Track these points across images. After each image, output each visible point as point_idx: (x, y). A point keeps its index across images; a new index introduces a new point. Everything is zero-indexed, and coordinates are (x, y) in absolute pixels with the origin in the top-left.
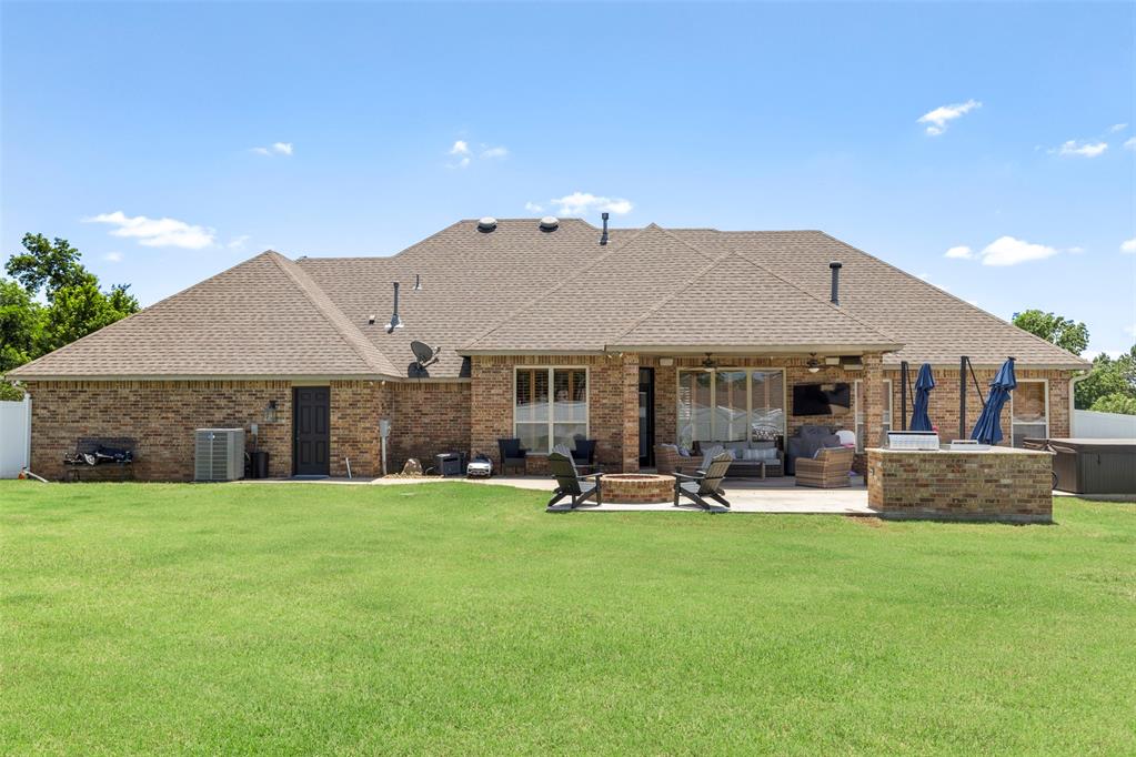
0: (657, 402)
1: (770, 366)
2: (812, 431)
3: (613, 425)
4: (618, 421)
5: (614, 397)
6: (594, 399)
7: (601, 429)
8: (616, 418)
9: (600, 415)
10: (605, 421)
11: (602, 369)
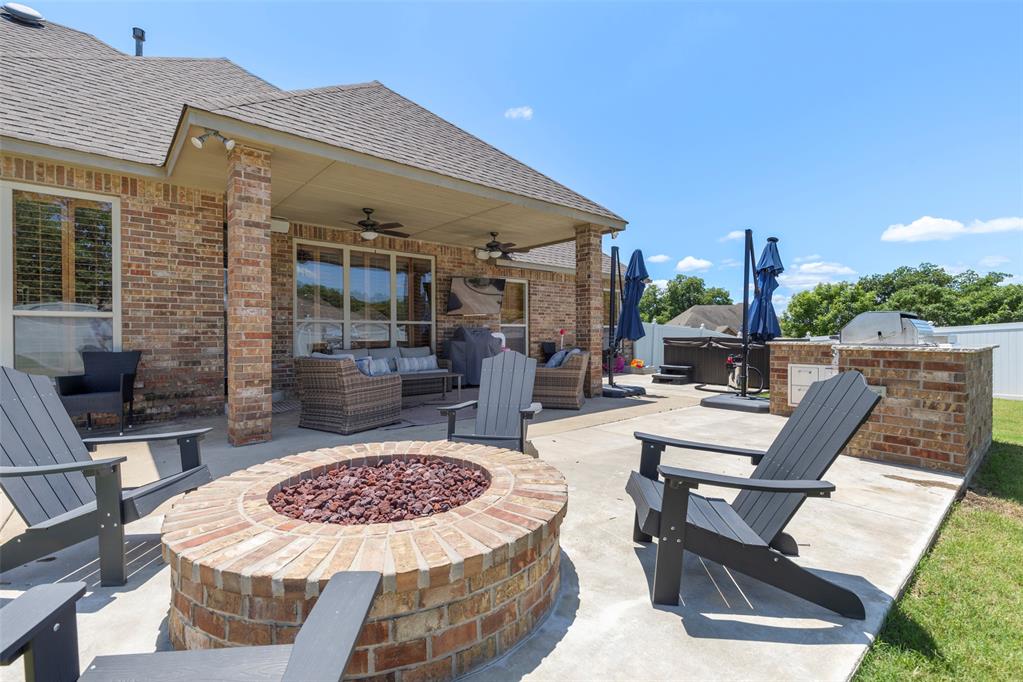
1: (418, 252)
3: (181, 321)
4: (194, 313)
5: (183, 268)
6: (134, 268)
7: (153, 330)
8: (190, 308)
9: (149, 300)
10: (163, 313)
11: (155, 209)
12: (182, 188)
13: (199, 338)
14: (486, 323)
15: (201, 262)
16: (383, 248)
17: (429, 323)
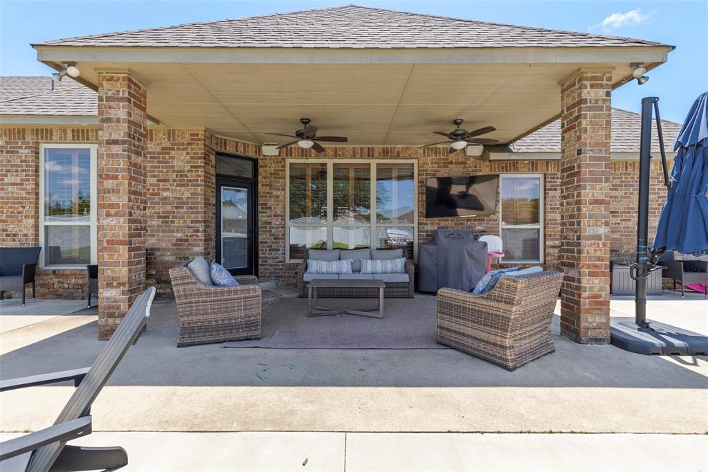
0: (261, 201)
1: (398, 157)
2: (450, 236)
3: (178, 227)
4: (185, 222)
5: (178, 188)
6: (151, 191)
7: (161, 234)
8: (183, 218)
9: (159, 213)
10: (167, 222)
11: (163, 149)
12: (179, 130)
13: (188, 240)
14: (480, 225)
15: (190, 183)
16: (362, 157)
17: (412, 225)
